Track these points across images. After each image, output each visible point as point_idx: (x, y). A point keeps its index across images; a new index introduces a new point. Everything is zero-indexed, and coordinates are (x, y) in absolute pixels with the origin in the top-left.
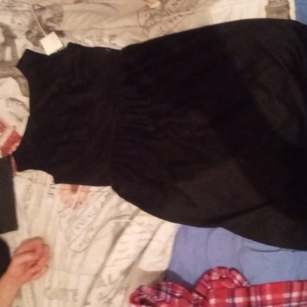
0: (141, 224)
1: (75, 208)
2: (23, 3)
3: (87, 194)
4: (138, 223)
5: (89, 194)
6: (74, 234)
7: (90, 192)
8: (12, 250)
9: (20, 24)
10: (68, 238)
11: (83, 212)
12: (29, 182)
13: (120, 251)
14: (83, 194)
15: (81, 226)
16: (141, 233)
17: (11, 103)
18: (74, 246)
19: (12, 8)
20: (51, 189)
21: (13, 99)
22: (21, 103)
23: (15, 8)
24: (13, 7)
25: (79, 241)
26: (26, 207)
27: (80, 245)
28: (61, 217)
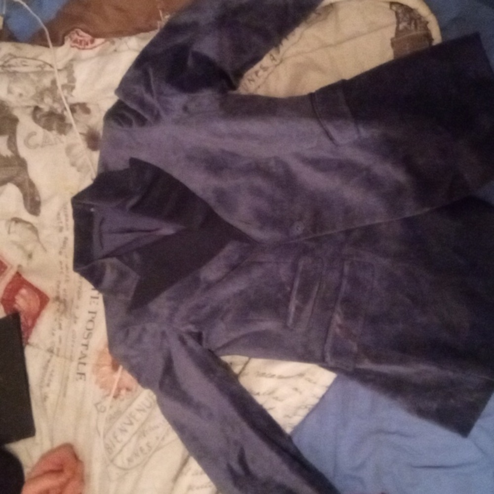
1: (115, 397)
2: (26, 58)
6: (120, 442)
8: (27, 471)
9: (21, 95)
10: (108, 449)
11: (130, 405)
12: (48, 356)
15: (128, 427)
17: (14, 227)
18: (121, 461)
19: (8, 69)
20: (81, 366)
21: (17, 220)
22: (29, 226)
23: (13, 69)
24: (10, 66)
25: (127, 453)
26: (45, 398)
27: (130, 460)
28: (99, 411)
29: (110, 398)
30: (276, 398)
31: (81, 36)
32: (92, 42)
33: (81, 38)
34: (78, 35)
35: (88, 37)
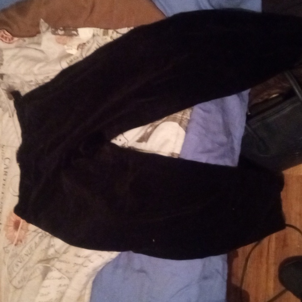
0: (59, 270)
1: (16, 245)
3: (26, 232)
4: (58, 269)
5: (27, 234)
6: (15, 272)
7: (28, 231)
10: (10, 274)
11: (22, 251)
13: (43, 295)
14: (23, 232)
15: (19, 264)
16: (60, 278)
18: (15, 282)
25: (18, 278)
27: (19, 282)
28: (5, 253)
29: (13, 245)
30: (90, 261)
31: (6, 35)
32: (12, 39)
33: (6, 36)
34: (4, 33)
35: (9, 36)
